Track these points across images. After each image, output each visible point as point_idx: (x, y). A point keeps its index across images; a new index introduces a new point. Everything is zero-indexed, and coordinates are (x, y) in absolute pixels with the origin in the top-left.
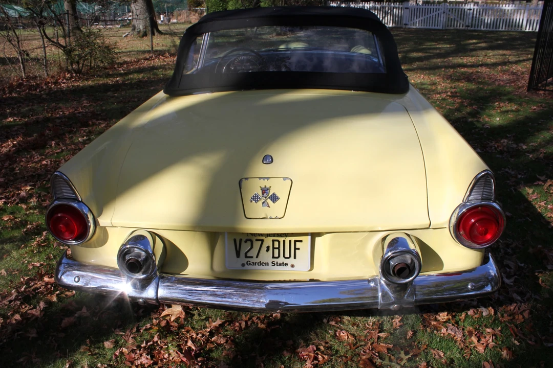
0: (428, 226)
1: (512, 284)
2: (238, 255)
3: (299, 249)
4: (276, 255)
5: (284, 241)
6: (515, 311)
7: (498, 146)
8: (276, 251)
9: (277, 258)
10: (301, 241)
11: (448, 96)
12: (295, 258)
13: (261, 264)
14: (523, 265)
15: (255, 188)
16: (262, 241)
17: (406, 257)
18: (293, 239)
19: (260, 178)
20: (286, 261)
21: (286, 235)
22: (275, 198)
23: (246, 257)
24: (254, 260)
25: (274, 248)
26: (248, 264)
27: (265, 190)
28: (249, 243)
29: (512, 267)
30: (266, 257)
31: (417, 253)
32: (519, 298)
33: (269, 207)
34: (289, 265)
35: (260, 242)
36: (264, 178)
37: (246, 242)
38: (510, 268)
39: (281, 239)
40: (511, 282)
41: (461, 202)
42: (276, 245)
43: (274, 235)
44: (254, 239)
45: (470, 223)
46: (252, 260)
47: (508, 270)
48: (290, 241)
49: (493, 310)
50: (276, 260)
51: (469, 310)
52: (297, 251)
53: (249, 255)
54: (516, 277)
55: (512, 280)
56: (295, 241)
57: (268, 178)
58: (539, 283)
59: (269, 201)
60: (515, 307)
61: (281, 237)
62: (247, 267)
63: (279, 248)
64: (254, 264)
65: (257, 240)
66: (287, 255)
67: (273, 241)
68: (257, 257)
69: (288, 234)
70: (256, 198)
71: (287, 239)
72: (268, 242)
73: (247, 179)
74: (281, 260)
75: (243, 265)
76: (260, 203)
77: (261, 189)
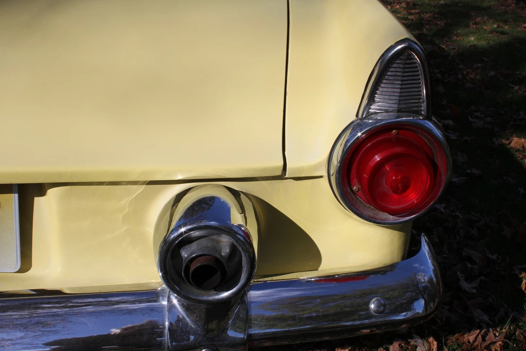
0: (279, 173)
1: (474, 291)
6: (476, 343)
7: (467, 73)
11: (401, 7)
14: (494, 257)
17: (218, 242)
29: (477, 261)
31: (247, 236)
32: (485, 318)
38: (472, 262)
40: (473, 288)
41: (354, 118)
45: (372, 164)
47: (469, 265)
49: (435, 343)
51: (391, 344)
54: (482, 278)
55: (475, 284)
58: (521, 289)
60: (478, 335)
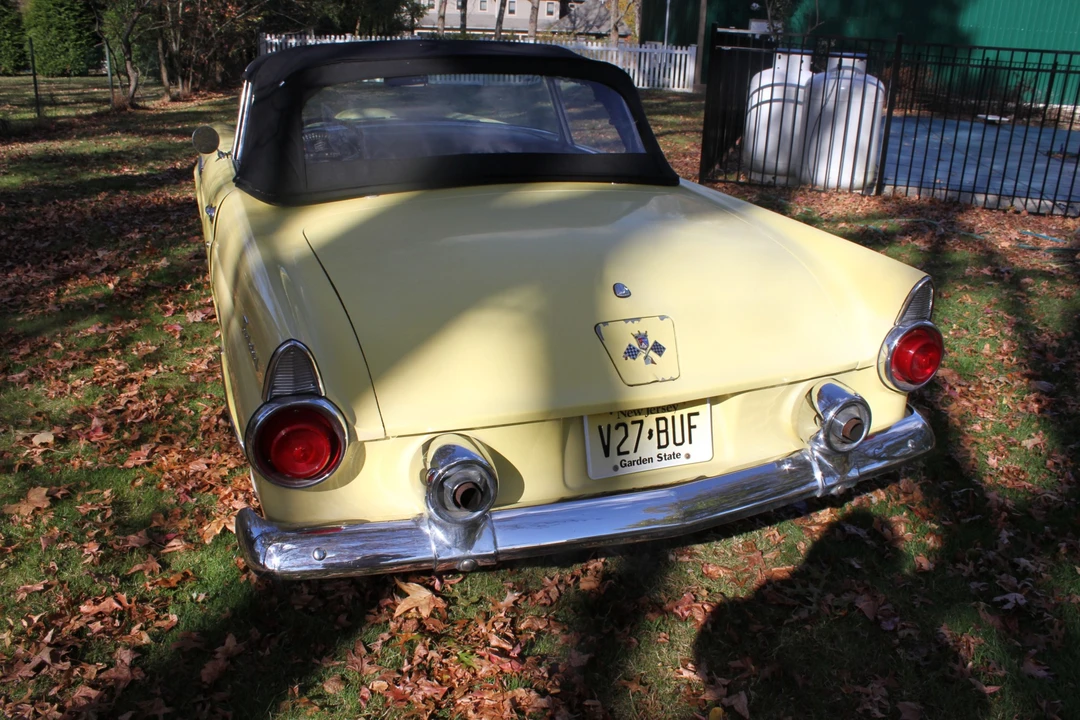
2: (607, 454)
3: (695, 427)
4: (663, 443)
5: (673, 417)
8: (663, 435)
9: (665, 447)
10: (697, 414)
12: (690, 442)
13: (642, 461)
15: (625, 336)
16: (641, 422)
18: (685, 412)
19: (626, 321)
20: (677, 450)
21: (674, 407)
22: (658, 349)
23: (620, 453)
24: (633, 457)
25: (659, 432)
26: (623, 464)
27: (642, 338)
28: (622, 429)
30: (649, 448)
33: (653, 362)
34: (683, 456)
35: (639, 425)
36: (633, 320)
37: (617, 428)
39: (668, 415)
42: (662, 426)
43: (658, 410)
44: (628, 421)
46: (627, 458)
48: (682, 416)
50: (662, 451)
52: (692, 430)
53: (622, 449)
56: (690, 415)
57: (638, 319)
59: (652, 354)
61: (669, 411)
62: (623, 471)
63: (666, 431)
64: (632, 463)
65: (634, 423)
66: (679, 440)
67: (658, 420)
68: (635, 451)
69: (677, 404)
70: (631, 353)
71: (677, 414)
72: (650, 422)
73: (605, 323)
74: (671, 449)
75: (616, 468)
76: (641, 357)
77: (636, 337)
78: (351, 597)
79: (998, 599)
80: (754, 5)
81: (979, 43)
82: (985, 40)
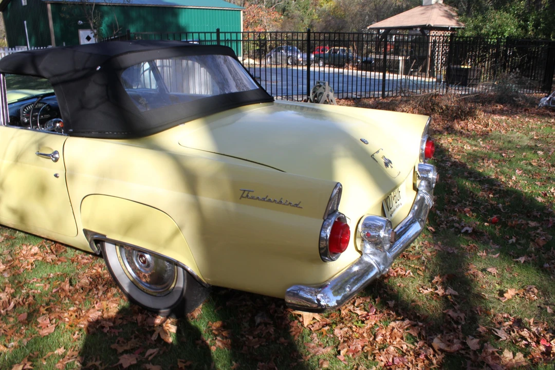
2: (389, 210)
3: (400, 192)
4: (396, 201)
15: (380, 158)
19: (377, 153)
22: (390, 162)
26: (392, 213)
27: (384, 158)
28: (389, 199)
30: (394, 204)
33: (392, 167)
34: (400, 205)
35: (391, 195)
46: (392, 210)
57: (379, 151)
59: (390, 164)
66: (398, 198)
68: (392, 207)
74: (398, 203)
76: (389, 166)
78: (273, 330)
79: (463, 231)
80: (79, 22)
81: (190, 31)
82: (191, 29)
